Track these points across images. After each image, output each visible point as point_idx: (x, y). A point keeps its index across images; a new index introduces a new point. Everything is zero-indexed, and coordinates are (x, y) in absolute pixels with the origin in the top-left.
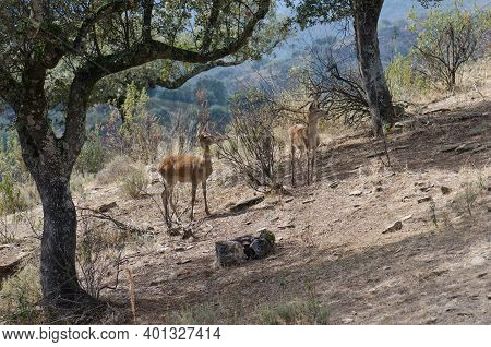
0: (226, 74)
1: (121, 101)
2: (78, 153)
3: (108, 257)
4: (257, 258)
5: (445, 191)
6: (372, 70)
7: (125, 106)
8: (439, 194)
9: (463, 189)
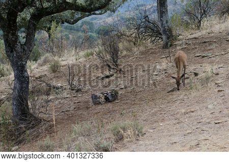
0: (95, 19)
1: (49, 29)
2: (31, 51)
3: (42, 99)
4: (110, 102)
5: (196, 74)
6: (164, 19)
7: (51, 31)
8: (193, 76)
9: (204, 74)
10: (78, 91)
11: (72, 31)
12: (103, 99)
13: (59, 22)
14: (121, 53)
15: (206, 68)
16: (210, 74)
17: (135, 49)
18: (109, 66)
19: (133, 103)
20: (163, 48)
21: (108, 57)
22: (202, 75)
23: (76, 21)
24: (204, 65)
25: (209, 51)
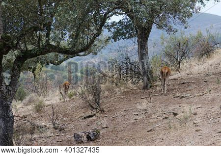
0: (80, 60)
1: (34, 70)
2: (15, 92)
3: (27, 138)
4: (92, 141)
5: (175, 114)
6: (145, 61)
7: (36, 72)
8: (172, 116)
9: (183, 114)
10: (61, 130)
11: (58, 71)
12: (85, 138)
13: (44, 63)
14: (103, 93)
15: (185, 108)
16: (188, 114)
17: (117, 90)
18: (91, 106)
19: (114, 142)
20: (144, 88)
21: (91, 97)
22: (180, 115)
23: (61, 62)
24: (182, 105)
25: (188, 92)
